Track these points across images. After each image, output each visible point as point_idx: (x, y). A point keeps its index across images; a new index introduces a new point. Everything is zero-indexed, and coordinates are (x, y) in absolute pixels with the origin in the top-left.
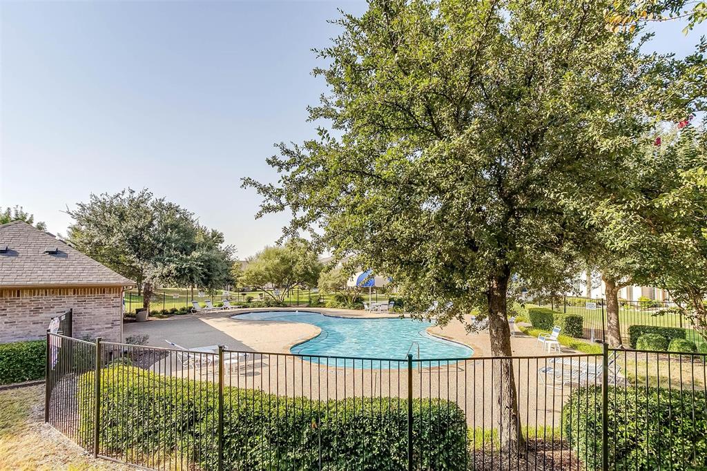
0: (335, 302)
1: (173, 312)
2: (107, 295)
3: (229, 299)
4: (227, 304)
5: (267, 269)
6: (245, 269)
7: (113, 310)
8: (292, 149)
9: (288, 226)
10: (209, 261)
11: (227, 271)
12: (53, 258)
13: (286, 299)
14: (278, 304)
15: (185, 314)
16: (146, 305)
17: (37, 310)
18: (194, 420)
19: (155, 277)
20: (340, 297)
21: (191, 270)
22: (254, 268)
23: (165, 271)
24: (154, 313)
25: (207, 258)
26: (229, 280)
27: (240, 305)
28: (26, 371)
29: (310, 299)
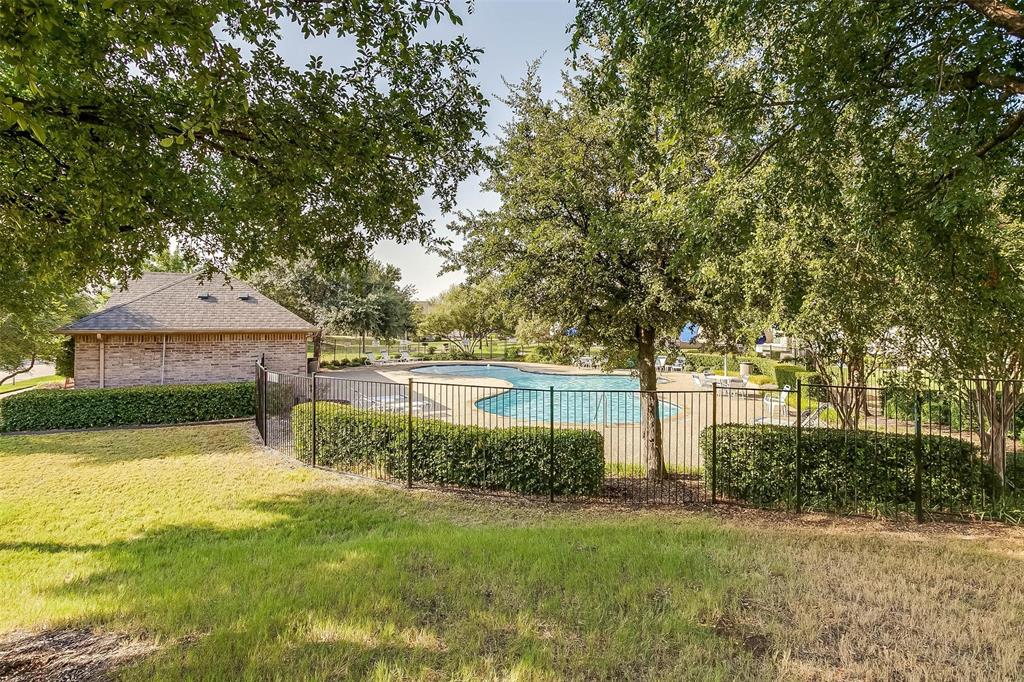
0: (538, 356)
1: (345, 364)
2: (294, 341)
3: (409, 350)
4: (405, 356)
5: (453, 313)
6: (428, 312)
7: (299, 356)
8: (468, 215)
9: (464, 282)
10: (388, 303)
11: (405, 316)
12: (246, 304)
13: (477, 351)
14: (466, 356)
15: (358, 366)
16: (317, 354)
17: (235, 354)
18: (389, 438)
19: (327, 322)
20: (544, 349)
21: (367, 315)
22: (436, 312)
23: (340, 315)
24: (324, 365)
25: (384, 301)
26: (409, 327)
27: (421, 357)
28: (233, 409)
29: (506, 350)
